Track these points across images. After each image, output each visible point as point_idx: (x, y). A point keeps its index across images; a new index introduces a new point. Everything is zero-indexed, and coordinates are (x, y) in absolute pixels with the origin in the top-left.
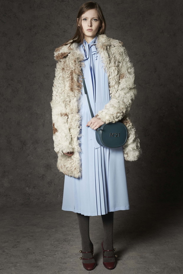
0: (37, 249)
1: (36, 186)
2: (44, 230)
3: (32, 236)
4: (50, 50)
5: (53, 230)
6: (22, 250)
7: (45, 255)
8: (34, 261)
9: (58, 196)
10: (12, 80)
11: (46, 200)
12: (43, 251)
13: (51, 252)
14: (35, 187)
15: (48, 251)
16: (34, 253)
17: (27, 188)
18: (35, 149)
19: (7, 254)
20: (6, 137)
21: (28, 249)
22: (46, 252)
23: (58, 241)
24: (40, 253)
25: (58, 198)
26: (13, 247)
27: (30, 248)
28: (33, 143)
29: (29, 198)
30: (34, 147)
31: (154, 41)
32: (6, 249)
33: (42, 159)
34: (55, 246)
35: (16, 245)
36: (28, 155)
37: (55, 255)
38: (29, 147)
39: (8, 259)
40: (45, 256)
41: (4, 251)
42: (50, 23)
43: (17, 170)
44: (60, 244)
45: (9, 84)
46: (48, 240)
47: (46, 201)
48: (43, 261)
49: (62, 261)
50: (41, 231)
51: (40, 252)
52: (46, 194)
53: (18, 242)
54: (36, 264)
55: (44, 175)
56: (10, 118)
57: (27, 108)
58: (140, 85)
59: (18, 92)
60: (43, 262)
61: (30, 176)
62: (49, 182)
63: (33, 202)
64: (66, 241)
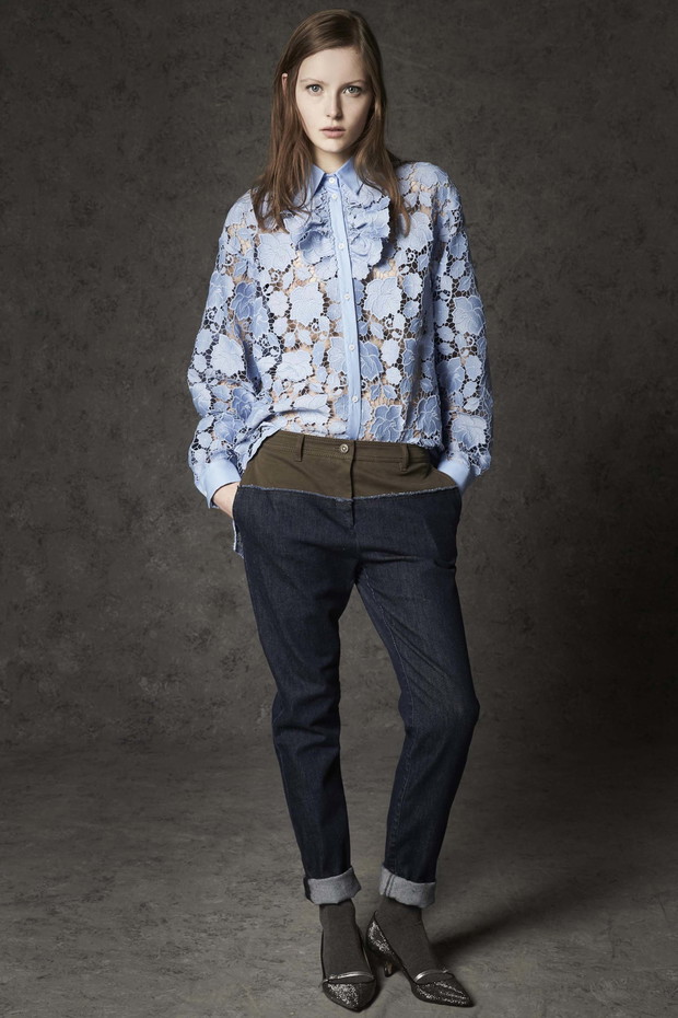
0: (177, 906)
1: (176, 674)
2: (203, 838)
3: (158, 860)
4: (240, 152)
5: (239, 840)
6: (121, 911)
7: (205, 931)
8: (162, 951)
9: (260, 713)
10: (93, 266)
11: (212, 726)
12: (199, 916)
13: (226, 920)
14: (173, 679)
15: (215, 914)
16: (164, 921)
17: (144, 681)
18: (177, 531)
19: (66, 921)
20: (69, 482)
21: (143, 905)
22: (209, 919)
23: (255, 880)
24: (185, 920)
25: (259, 720)
26: (87, 898)
27: (151, 904)
28: (168, 509)
29: (151, 718)
30: (173, 524)
31: (639, 120)
32: (62, 904)
33: (202, 570)
34: (242, 899)
35: (98, 891)
36: (151, 554)
37: (242, 929)
38: (152, 523)
39: (68, 940)
40: (203, 935)
41: (53, 913)
42: (242, 44)
43: (108, 609)
44: (260, 890)
45: (82, 282)
46: (217, 874)
47: (214, 732)
48: (197, 950)
49: (265, 954)
50: (193, 840)
51: (187, 916)
52: (214, 704)
53: (106, 879)
54: (172, 960)
55: (207, 632)
56: (84, 412)
57: (147, 372)
58: (580, 292)
59: (114, 310)
60: (196, 954)
61: (153, 634)
62: (227, 658)
63: (164, 732)
64: (282, 881)
